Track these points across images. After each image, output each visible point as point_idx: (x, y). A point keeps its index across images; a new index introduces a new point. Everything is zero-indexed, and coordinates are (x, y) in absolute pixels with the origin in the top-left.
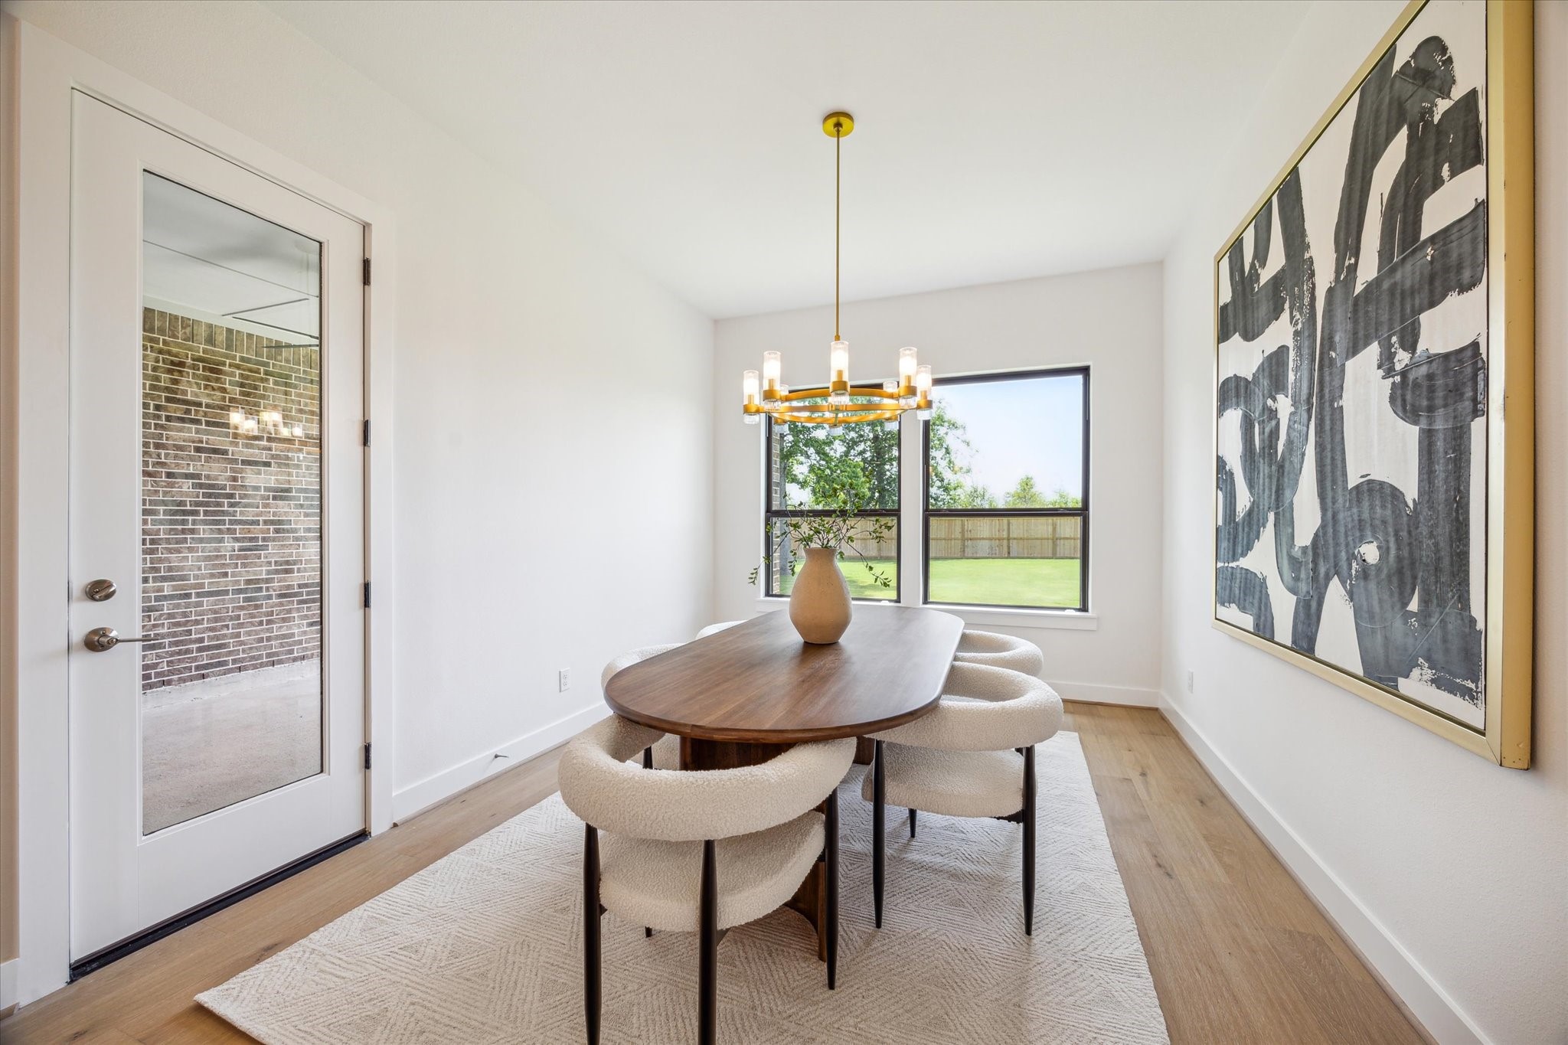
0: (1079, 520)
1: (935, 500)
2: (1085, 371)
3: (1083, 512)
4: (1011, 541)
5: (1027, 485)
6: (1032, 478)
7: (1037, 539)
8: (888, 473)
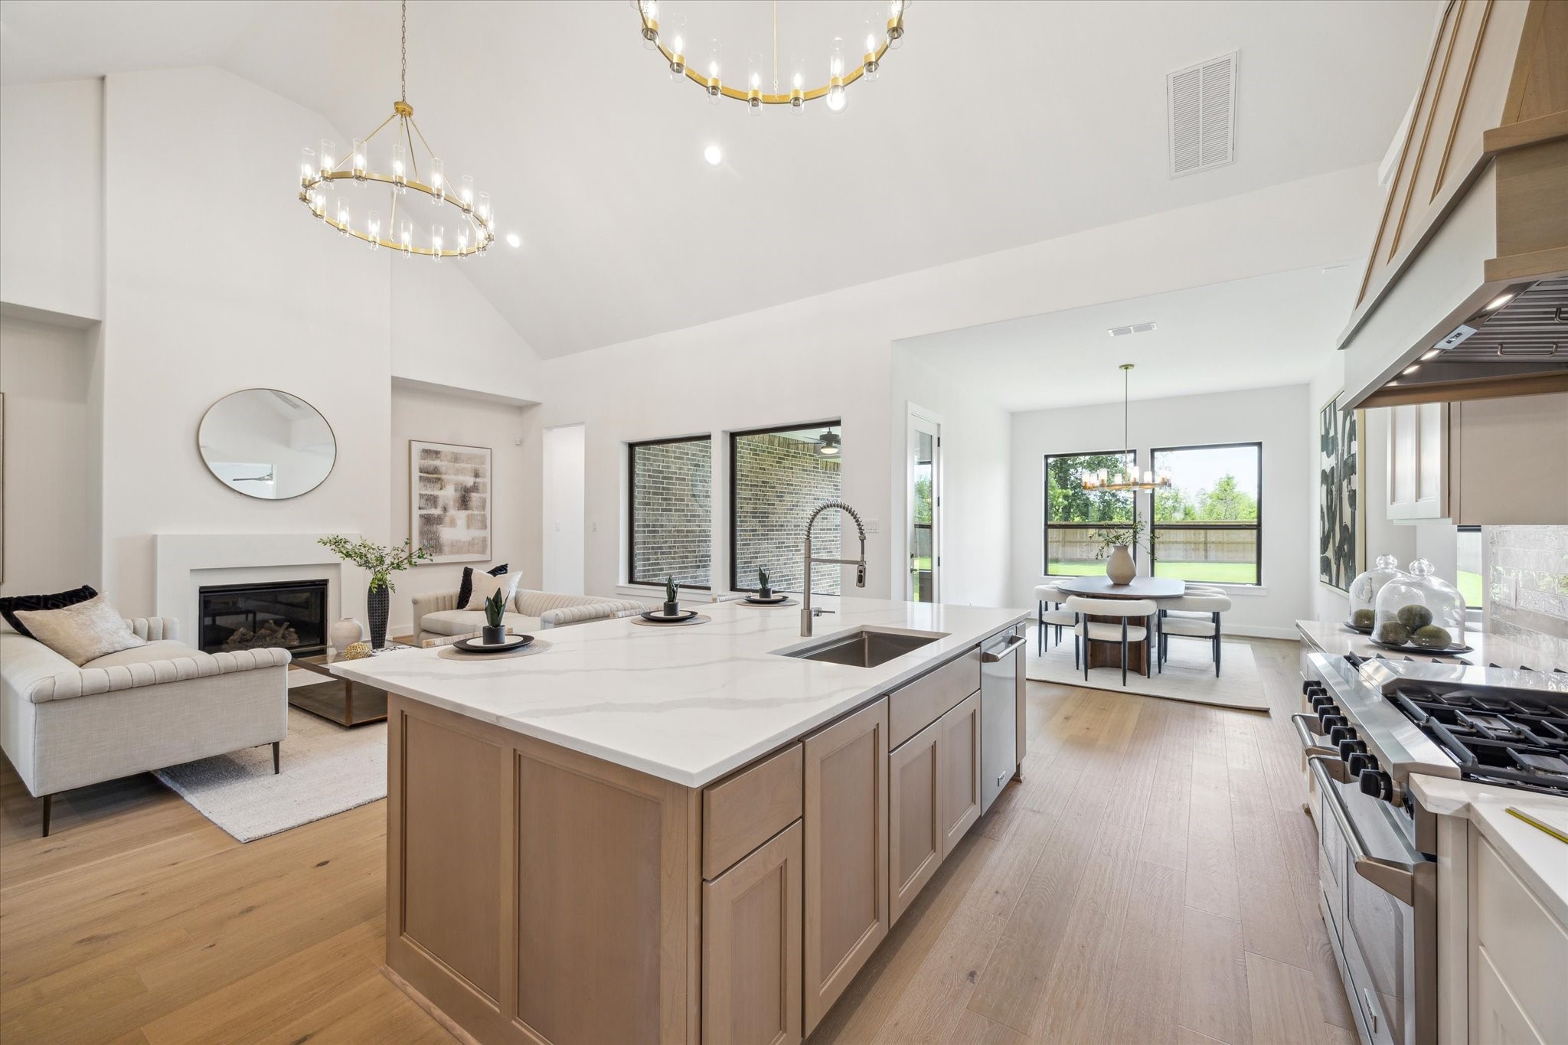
0: (1255, 532)
1: (1123, 503)
2: (1259, 444)
3: (1258, 527)
4: (1208, 545)
5: (1228, 485)
6: (1232, 478)
7: (1239, 543)
8: (1072, 478)
